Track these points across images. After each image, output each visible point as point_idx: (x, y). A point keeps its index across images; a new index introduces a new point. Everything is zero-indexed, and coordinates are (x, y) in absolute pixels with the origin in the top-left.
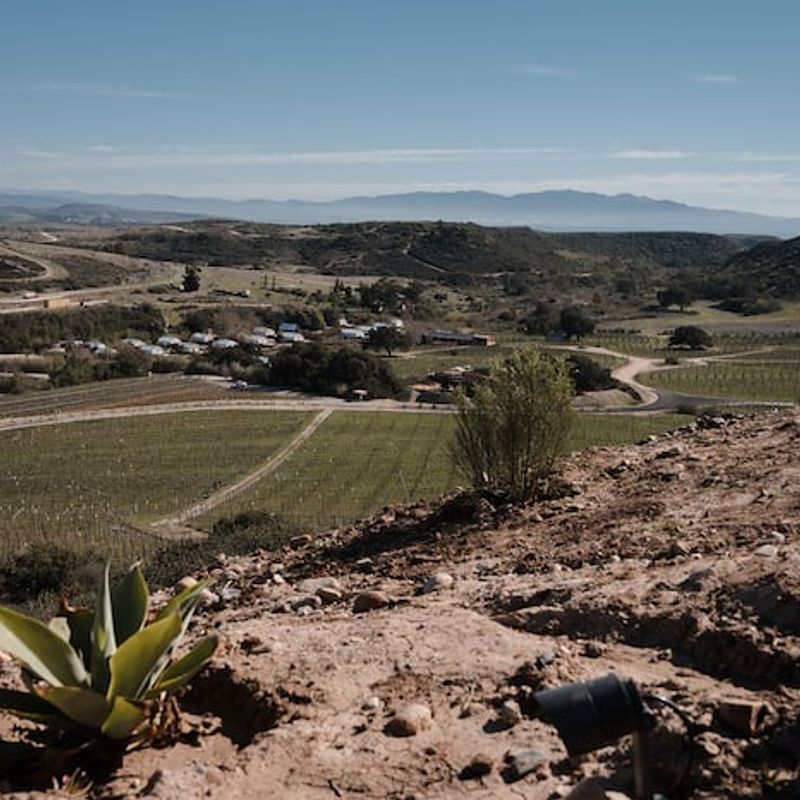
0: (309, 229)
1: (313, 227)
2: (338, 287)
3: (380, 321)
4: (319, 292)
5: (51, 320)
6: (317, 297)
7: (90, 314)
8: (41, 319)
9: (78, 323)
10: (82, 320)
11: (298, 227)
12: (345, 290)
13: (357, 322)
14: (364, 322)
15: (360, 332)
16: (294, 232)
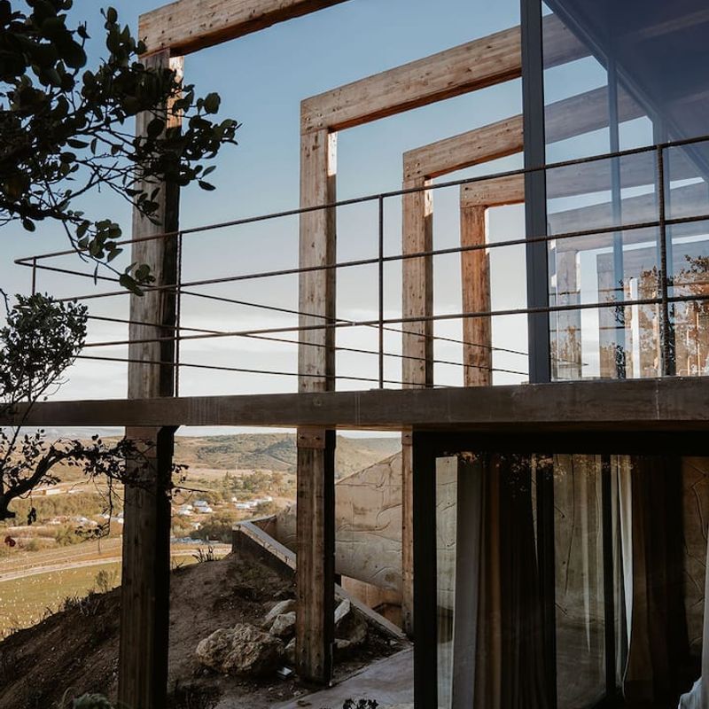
0: (201, 440)
1: (204, 438)
2: (227, 477)
3: (259, 498)
4: (216, 480)
5: (48, 503)
6: (215, 482)
7: (73, 499)
8: (42, 503)
9: (67, 505)
10: (69, 502)
11: (193, 438)
12: (232, 479)
13: (243, 499)
14: (248, 498)
15: (247, 505)
16: (193, 441)
